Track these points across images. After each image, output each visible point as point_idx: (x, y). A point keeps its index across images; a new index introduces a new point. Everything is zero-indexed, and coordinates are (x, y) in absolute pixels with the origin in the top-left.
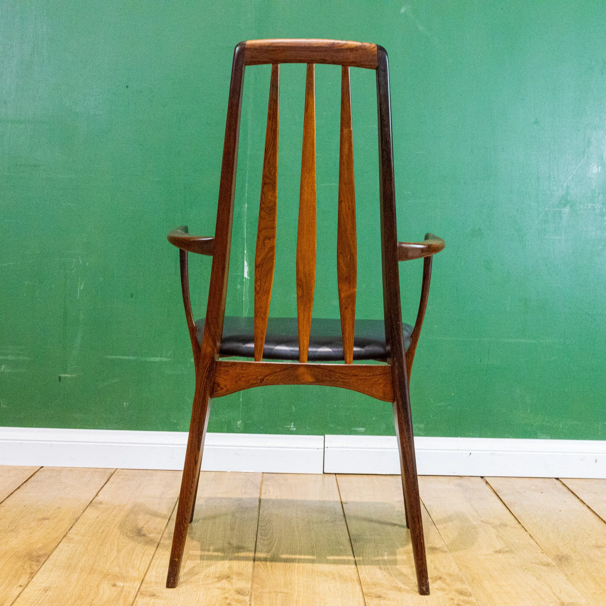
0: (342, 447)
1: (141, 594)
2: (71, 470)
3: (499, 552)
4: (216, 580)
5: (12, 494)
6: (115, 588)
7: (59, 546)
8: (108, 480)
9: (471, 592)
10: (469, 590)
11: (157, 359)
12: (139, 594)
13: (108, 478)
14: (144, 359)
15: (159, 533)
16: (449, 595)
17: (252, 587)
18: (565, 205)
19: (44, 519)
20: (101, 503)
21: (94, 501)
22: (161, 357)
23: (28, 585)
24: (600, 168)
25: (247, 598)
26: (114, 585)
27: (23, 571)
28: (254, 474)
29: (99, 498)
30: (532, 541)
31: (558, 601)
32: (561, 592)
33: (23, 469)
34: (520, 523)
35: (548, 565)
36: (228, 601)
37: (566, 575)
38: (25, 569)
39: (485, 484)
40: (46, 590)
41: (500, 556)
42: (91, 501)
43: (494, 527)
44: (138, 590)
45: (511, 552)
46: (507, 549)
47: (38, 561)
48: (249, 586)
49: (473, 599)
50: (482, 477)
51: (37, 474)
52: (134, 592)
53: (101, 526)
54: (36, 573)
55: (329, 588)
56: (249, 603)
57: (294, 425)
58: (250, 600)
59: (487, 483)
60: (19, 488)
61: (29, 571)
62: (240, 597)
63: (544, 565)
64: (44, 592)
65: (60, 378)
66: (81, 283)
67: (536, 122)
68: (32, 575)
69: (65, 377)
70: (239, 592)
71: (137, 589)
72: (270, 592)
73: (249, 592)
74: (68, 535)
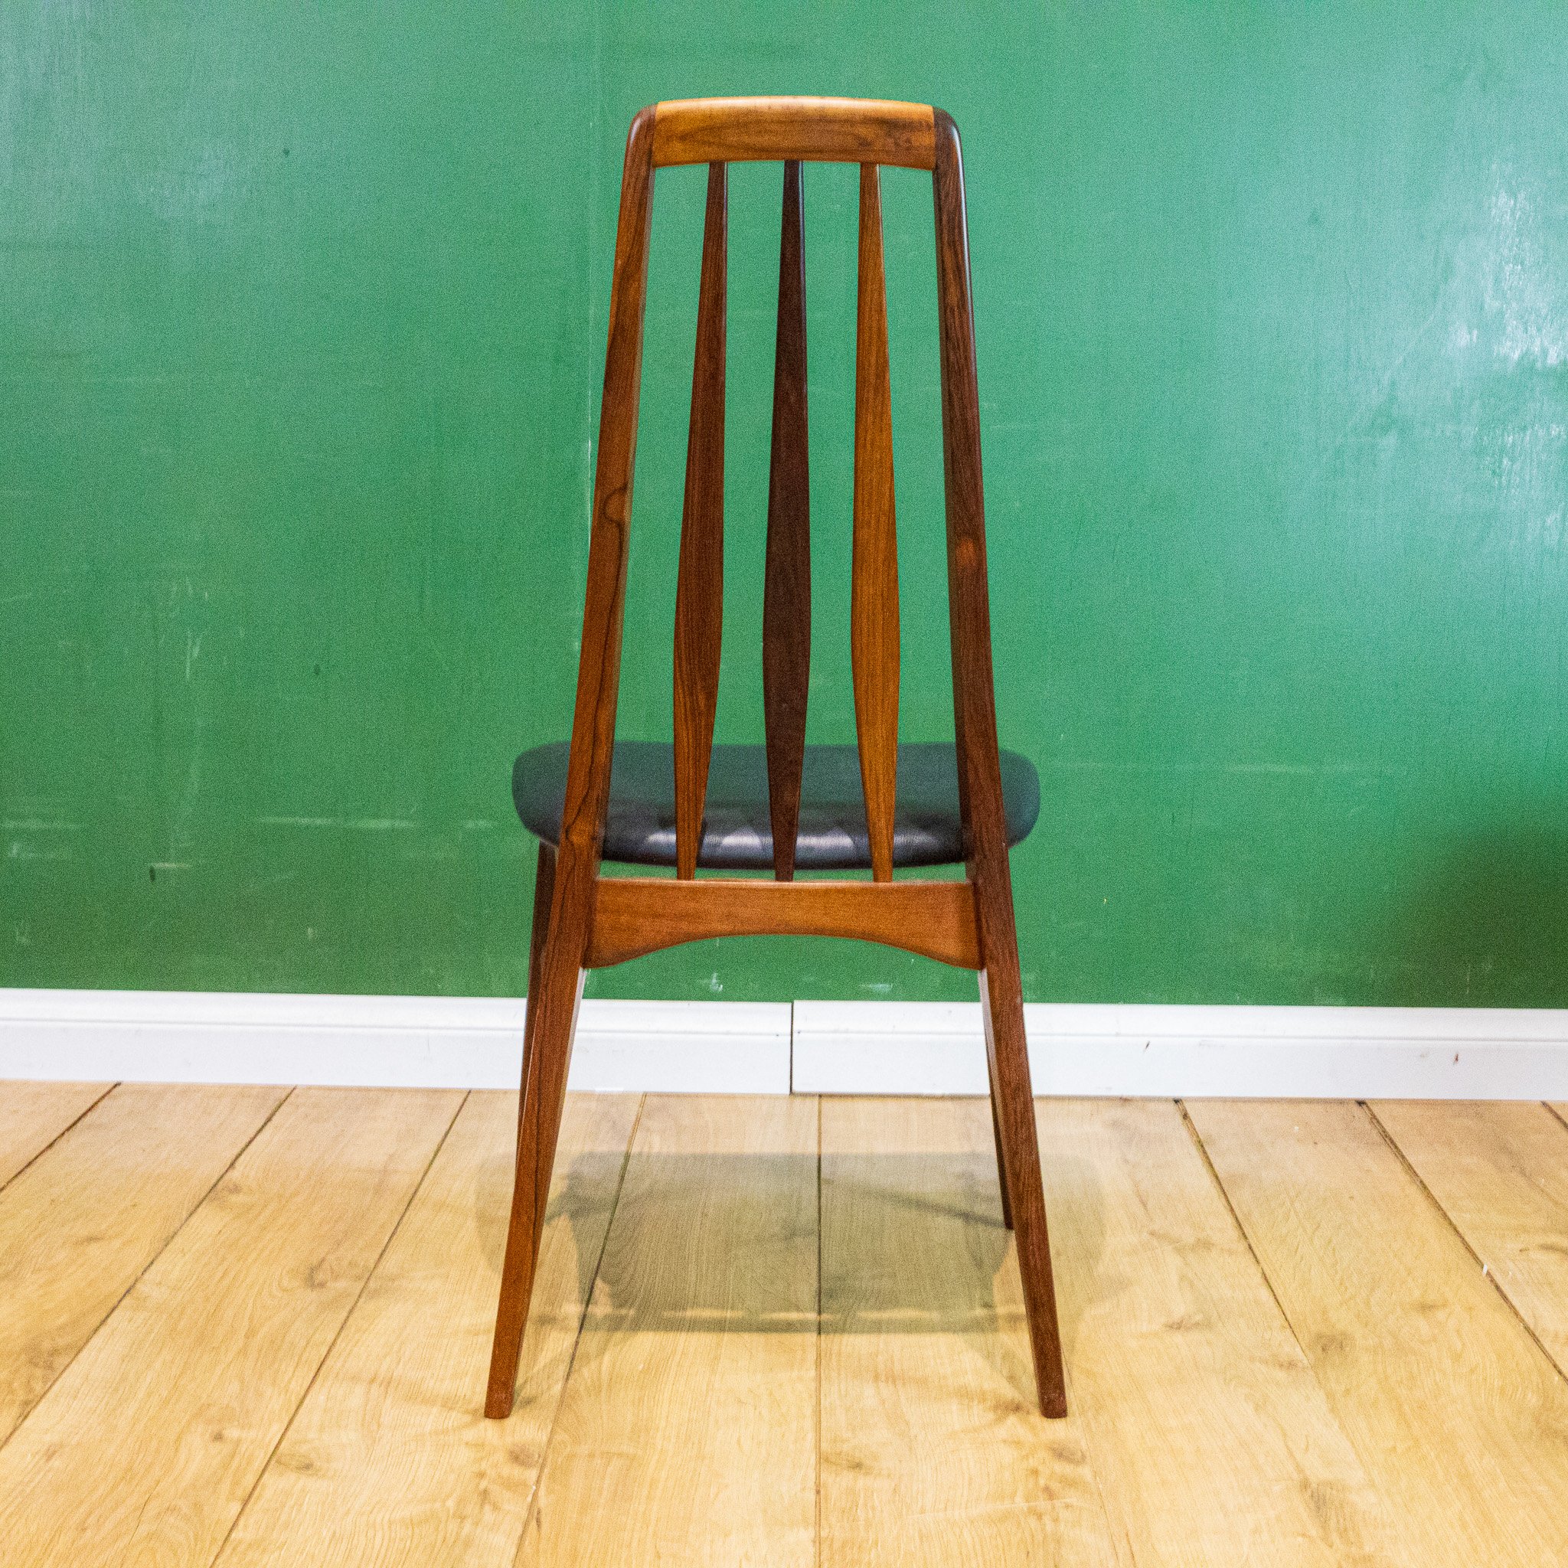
0: (835, 1032)
1: (279, 1462)
2: (186, 1091)
3: (1177, 1326)
4: (468, 1418)
5: (29, 1164)
6: (218, 1445)
7: (110, 1320)
8: (269, 1120)
9: (1084, 1447)
10: (1083, 1444)
11: (385, 824)
12: (273, 1462)
13: (267, 1115)
14: (352, 824)
15: (358, 1278)
16: (1031, 1461)
17: (550, 1441)
18: (1385, 430)
19: (91, 1239)
20: (236, 1189)
21: (221, 1183)
22: (393, 817)
23: (11, 1440)
24: (1475, 332)
25: (532, 1474)
26: (219, 1437)
27: (8, 1398)
28: (624, 1097)
29: (235, 1175)
30: (1265, 1293)
31: (1295, 1476)
32: (1307, 1449)
33: (70, 1090)
34: (1246, 1238)
35: (1291, 1365)
36: (483, 1484)
37: (1330, 1396)
38: (12, 1392)
39: (1179, 1119)
40: (50, 1455)
41: (1178, 1338)
42: (215, 1185)
43: (1180, 1251)
44: (273, 1453)
45: (1206, 1325)
46: (1198, 1318)
47: (50, 1367)
48: (545, 1439)
49: (1085, 1472)
50: (1177, 1101)
51: (100, 1105)
52: (262, 1455)
53: (224, 1259)
54: (37, 1403)
55: (739, 1441)
56: (534, 1487)
57: (719, 978)
58: (538, 1481)
59: (1185, 1116)
60: (51, 1146)
61: (21, 1396)
62: (516, 1472)
63: (1281, 1366)
64: (45, 1458)
65: (152, 871)
66: (194, 643)
67: (1314, 219)
68: (27, 1408)
69: (164, 871)
70: (518, 1457)
71: (272, 1448)
72: (591, 1456)
73: (539, 1456)
74: (138, 1286)
